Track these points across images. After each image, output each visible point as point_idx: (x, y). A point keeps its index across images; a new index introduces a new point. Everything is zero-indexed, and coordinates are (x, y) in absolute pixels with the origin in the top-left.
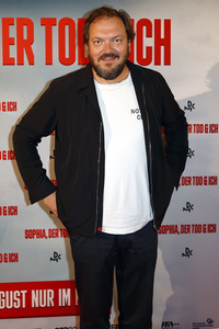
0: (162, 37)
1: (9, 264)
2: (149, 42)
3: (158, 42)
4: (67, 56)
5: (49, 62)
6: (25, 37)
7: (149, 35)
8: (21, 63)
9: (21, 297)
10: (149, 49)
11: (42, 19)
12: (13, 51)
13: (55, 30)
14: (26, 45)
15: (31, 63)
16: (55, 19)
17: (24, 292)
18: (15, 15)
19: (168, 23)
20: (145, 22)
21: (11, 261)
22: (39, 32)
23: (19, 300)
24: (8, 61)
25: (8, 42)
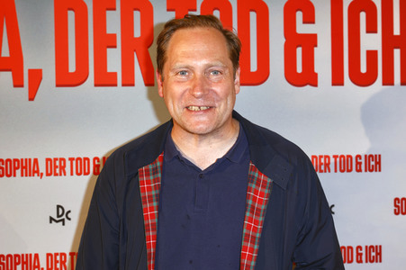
6: (137, 34)
7: (371, 29)
8: (129, 82)
10: (372, 55)
11: (170, 1)
12: (114, 61)
14: (138, 49)
15: (150, 82)
24: (105, 80)
25: (105, 42)
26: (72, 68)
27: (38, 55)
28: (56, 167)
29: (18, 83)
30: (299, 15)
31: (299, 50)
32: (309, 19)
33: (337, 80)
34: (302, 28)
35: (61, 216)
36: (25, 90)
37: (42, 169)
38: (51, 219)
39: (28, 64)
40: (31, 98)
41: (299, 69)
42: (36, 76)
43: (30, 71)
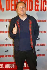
8: (15, 10)
9: (14, 65)
20: (45, 1)
21: (12, 57)
23: (14, 66)
26: (8, 8)
27: (4, 6)
28: (6, 21)
29: (1, 10)
30: (37, 2)
31: (37, 7)
32: (38, 3)
33: (41, 10)
34: (37, 4)
35: (6, 27)
37: (4, 21)
38: (5, 27)
40: (3, 12)
41: (36, 9)
43: (3, 8)
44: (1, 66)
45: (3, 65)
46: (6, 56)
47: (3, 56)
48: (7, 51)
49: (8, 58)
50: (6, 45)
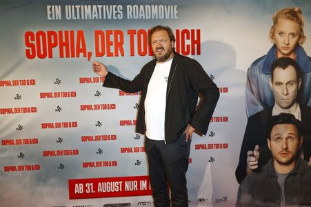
0: (196, 39)
1: (112, 167)
2: (188, 42)
3: (193, 42)
4: (142, 51)
5: (132, 54)
6: (119, 41)
7: (188, 38)
8: (117, 55)
9: (119, 185)
10: (188, 46)
11: (128, 31)
12: (112, 49)
13: (136, 36)
14: (119, 45)
15: (123, 55)
16: (135, 31)
17: (121, 183)
18: (113, 29)
19: (198, 31)
20: (186, 31)
21: (114, 165)
22: (127, 38)
23: (118, 187)
24: (110, 55)
25: (110, 43)
26: (100, 51)
27: (91, 47)
28: (96, 80)
29: (85, 56)
35: (98, 94)
36: (87, 58)
37: (93, 81)
38: (95, 95)
39: (88, 50)
40: (89, 60)
42: (90, 54)
43: (89, 53)
44: (89, 188)
45: (92, 184)
46: (99, 164)
47: (91, 165)
48: (100, 152)
49: (103, 168)
50: (98, 138)
